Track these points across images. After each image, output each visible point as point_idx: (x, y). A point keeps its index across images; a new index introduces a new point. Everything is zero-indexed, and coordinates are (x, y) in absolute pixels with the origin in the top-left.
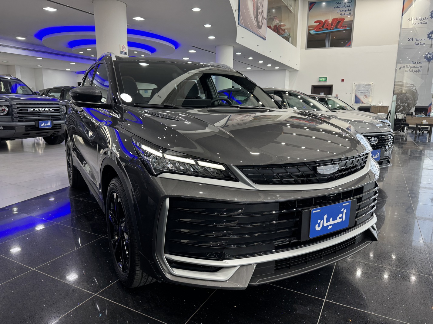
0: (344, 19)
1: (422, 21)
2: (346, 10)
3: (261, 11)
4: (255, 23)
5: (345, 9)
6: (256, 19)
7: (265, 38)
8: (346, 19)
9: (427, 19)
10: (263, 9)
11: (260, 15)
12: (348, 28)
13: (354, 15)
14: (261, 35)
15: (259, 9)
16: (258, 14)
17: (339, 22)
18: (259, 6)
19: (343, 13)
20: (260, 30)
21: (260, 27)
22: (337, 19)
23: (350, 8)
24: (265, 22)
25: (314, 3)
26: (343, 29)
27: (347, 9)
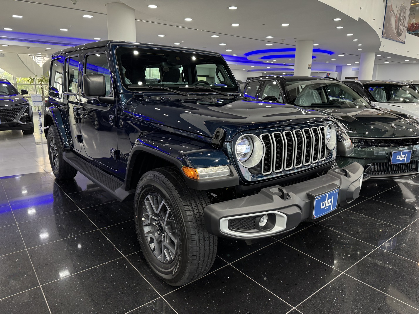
3: (402, 22)
4: (396, 33)
6: (397, 30)
7: (403, 42)
10: (404, 20)
11: (401, 26)
14: (401, 40)
15: (401, 21)
16: (400, 25)
18: (401, 19)
20: (400, 37)
21: (399, 35)
24: (406, 29)
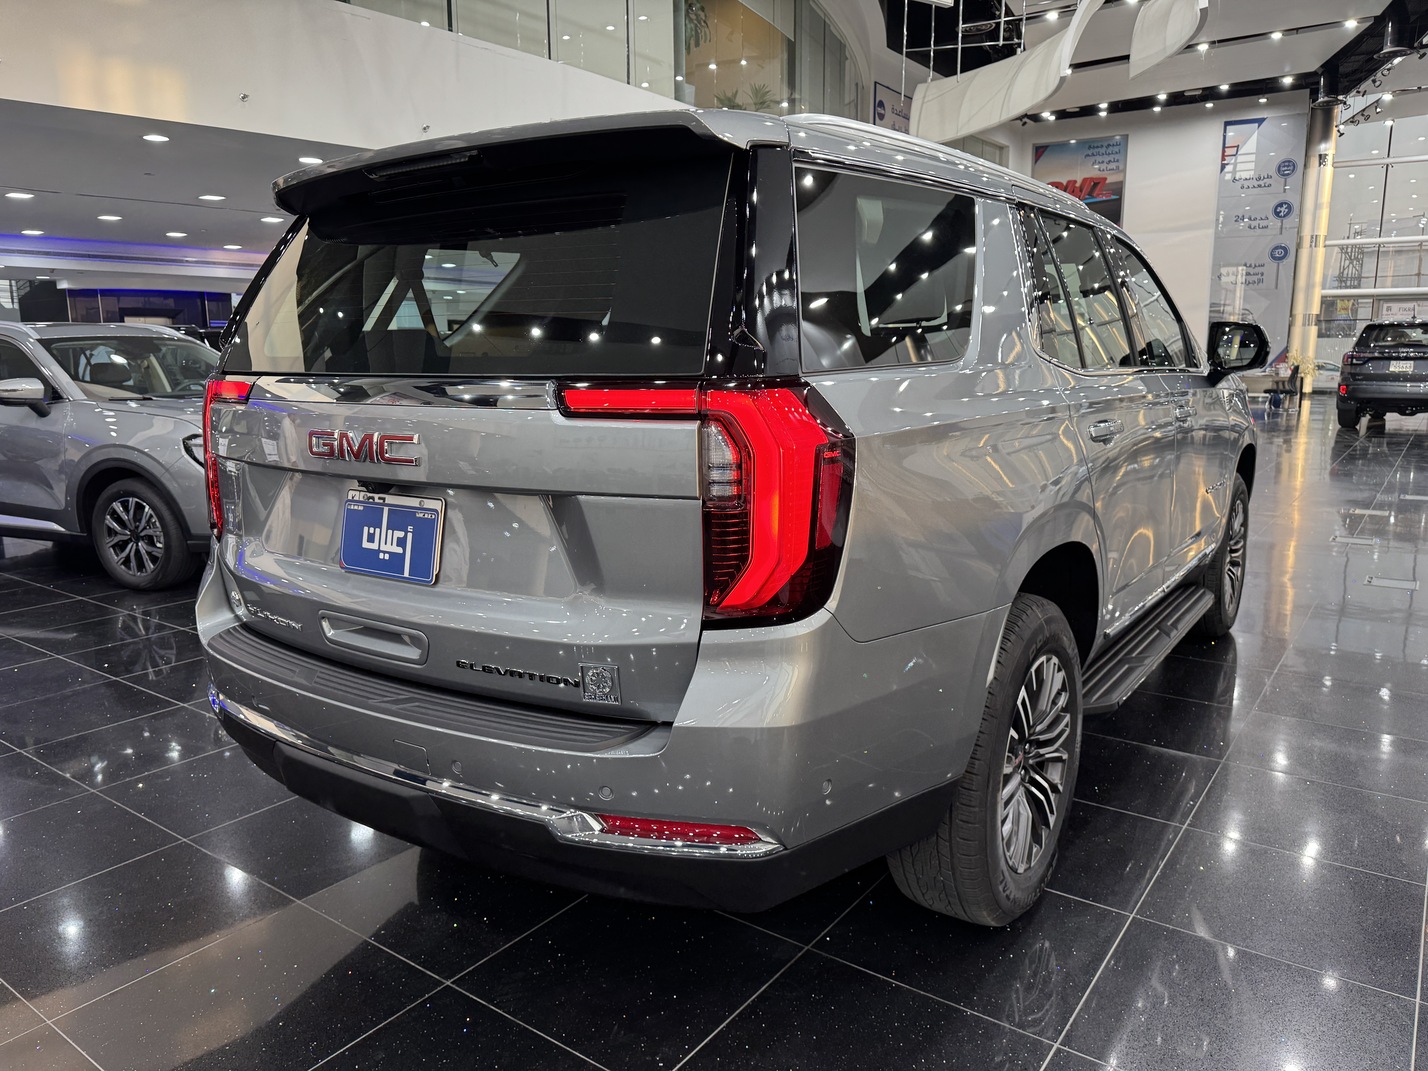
0: (1105, 179)
1: (1261, 183)
2: (1110, 161)
5: (1107, 158)
8: (1111, 179)
9: (1269, 177)
12: (1114, 197)
13: (1124, 171)
17: (1096, 184)
19: (1104, 166)
22: (1092, 179)
23: (1117, 157)
25: (1043, 147)
26: (1104, 198)
27: (1111, 158)
